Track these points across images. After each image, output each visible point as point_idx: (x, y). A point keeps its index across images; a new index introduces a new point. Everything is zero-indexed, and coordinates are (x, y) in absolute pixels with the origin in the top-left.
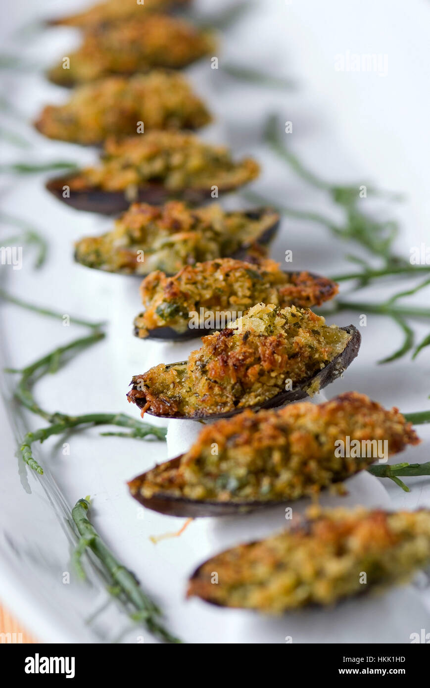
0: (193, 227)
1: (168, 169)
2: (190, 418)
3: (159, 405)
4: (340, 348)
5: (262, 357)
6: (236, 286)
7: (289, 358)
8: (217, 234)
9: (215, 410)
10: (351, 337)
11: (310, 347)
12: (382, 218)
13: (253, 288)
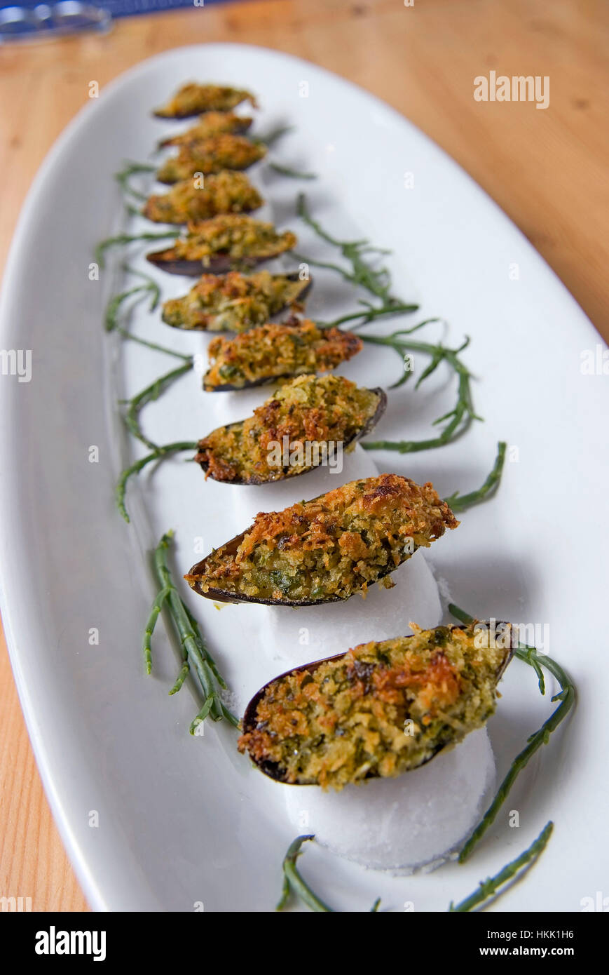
0: (248, 293)
1: (231, 243)
2: (247, 484)
3: (219, 470)
4: (371, 411)
5: (306, 429)
6: (282, 349)
7: (330, 429)
8: (266, 297)
9: (267, 477)
10: (379, 400)
11: (347, 415)
12: (377, 269)
13: (295, 350)
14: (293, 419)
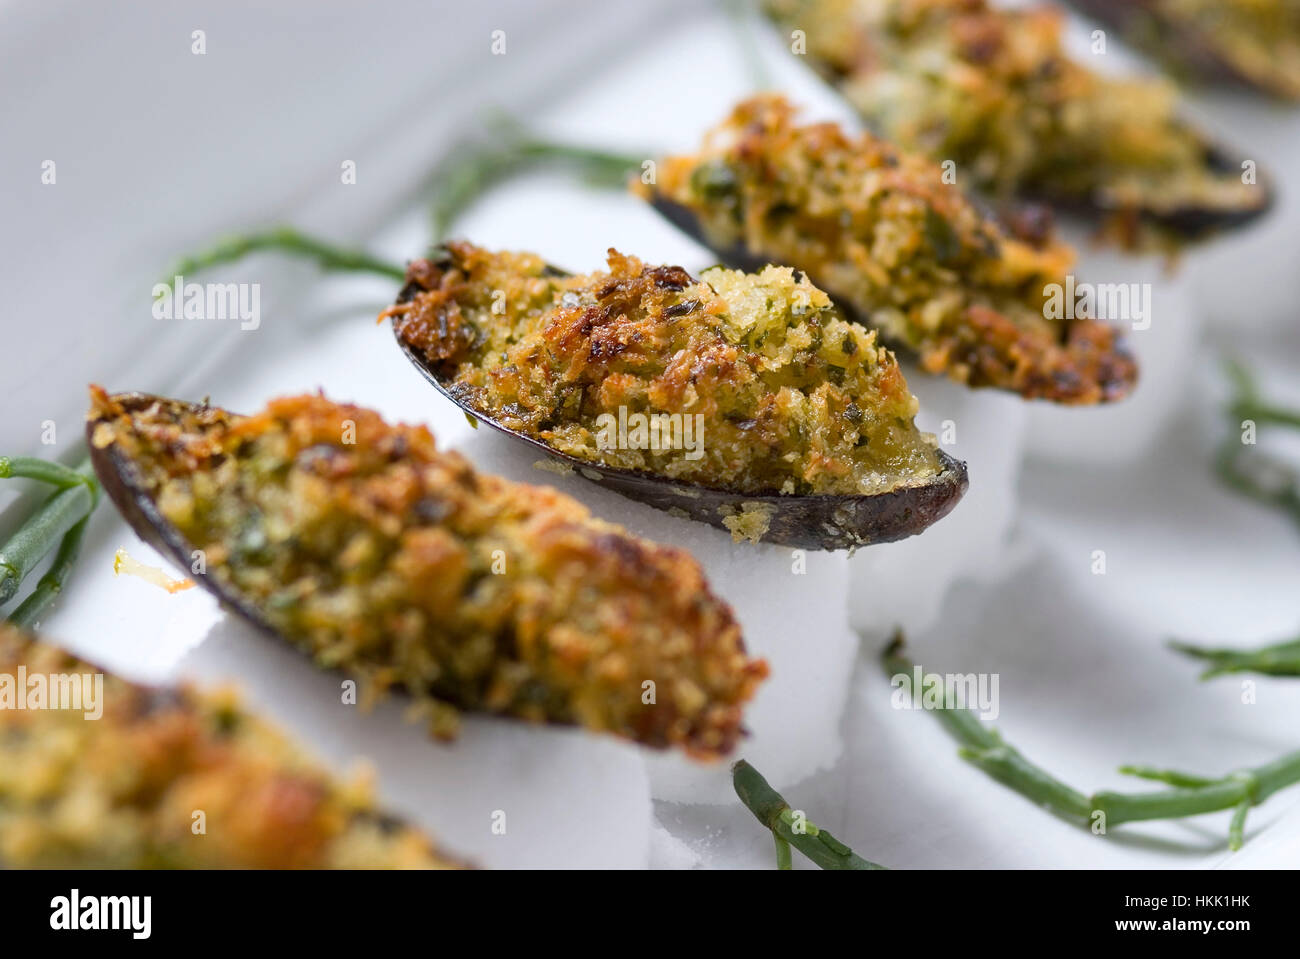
3: (426, 323)
10: (934, 482)
13: (912, 258)
14: (663, 324)
